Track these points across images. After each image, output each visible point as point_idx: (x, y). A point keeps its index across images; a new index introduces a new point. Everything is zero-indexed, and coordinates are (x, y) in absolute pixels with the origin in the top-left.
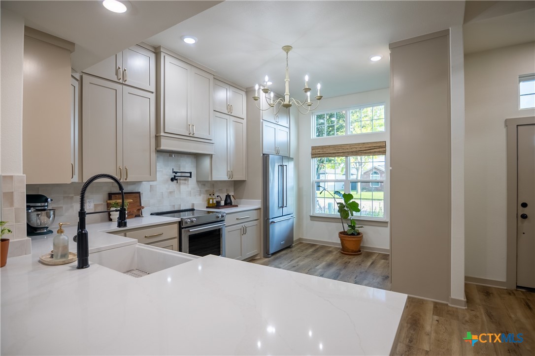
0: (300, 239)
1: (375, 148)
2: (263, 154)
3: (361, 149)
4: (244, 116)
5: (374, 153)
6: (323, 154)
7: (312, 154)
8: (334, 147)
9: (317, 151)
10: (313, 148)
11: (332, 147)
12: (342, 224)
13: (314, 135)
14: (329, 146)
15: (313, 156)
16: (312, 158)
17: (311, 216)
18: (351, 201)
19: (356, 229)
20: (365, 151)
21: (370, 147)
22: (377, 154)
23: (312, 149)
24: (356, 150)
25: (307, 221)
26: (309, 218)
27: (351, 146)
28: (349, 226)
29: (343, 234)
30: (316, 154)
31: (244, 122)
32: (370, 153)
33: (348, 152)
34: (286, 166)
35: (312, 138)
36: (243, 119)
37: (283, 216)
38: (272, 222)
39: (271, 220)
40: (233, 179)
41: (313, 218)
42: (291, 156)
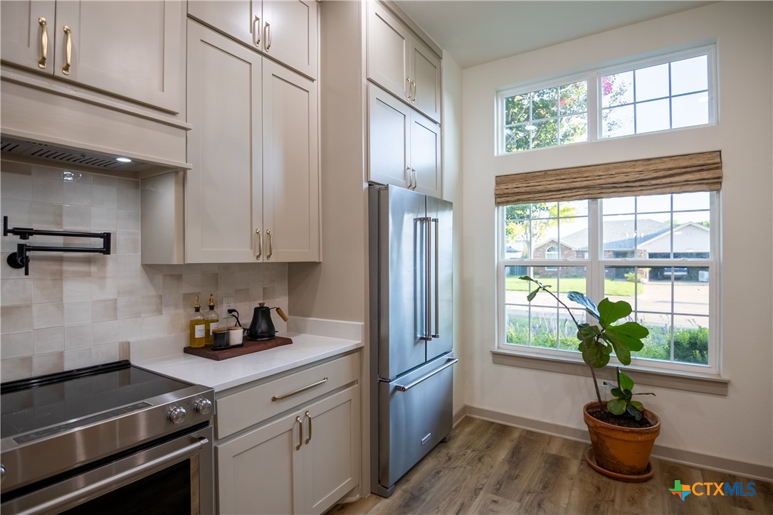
0: (466, 409)
1: (687, 170)
2: (371, 184)
3: (642, 177)
4: (314, 70)
5: (685, 187)
6: (529, 193)
7: (498, 196)
8: (557, 173)
9: (510, 186)
10: (500, 180)
11: (551, 176)
12: (592, 379)
13: (500, 149)
14: (545, 173)
15: (498, 200)
16: (498, 204)
17: (495, 354)
18: (622, 321)
19: (634, 398)
20: (654, 182)
21: (670, 169)
22: (691, 188)
23: (497, 184)
24: (626, 179)
25: (482, 366)
26: (490, 357)
27: (608, 170)
28: (615, 391)
29: (596, 411)
30: (507, 195)
31: (315, 88)
32: (671, 185)
33: (601, 187)
34: (436, 221)
35: (496, 154)
36: (312, 80)
37: (426, 362)
38: (397, 388)
39: (393, 384)
40: (272, 260)
41: (501, 358)
42: (445, 198)
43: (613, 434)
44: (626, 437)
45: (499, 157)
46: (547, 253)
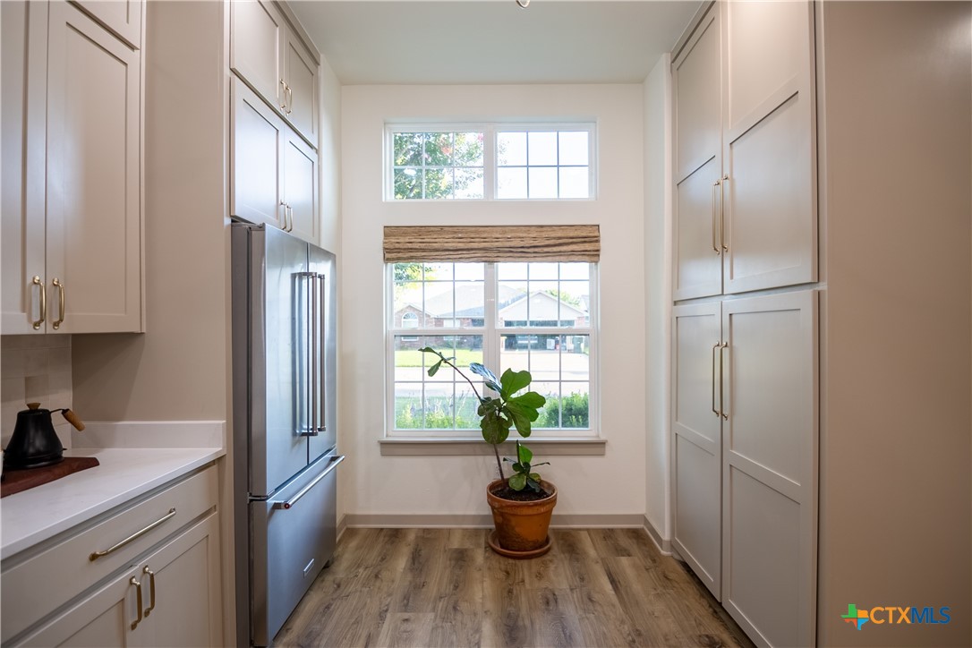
0: (348, 518)
1: (573, 240)
3: (536, 243)
5: (572, 256)
6: (423, 250)
7: (387, 250)
8: (454, 230)
9: (401, 240)
10: (390, 231)
11: (448, 232)
12: (495, 457)
13: (389, 195)
14: (442, 229)
15: (388, 256)
16: (387, 260)
17: (383, 444)
19: (532, 471)
20: (546, 249)
21: (560, 238)
22: (576, 258)
23: (386, 235)
24: (522, 244)
25: (367, 460)
26: (378, 449)
27: (505, 232)
28: (516, 466)
29: (500, 490)
30: (399, 250)
32: (560, 253)
33: (498, 250)
34: (321, 277)
35: (384, 200)
37: (309, 465)
38: (277, 506)
39: (271, 502)
40: (63, 329)
41: (391, 448)
42: (323, 246)
43: (518, 511)
44: (530, 512)
45: (387, 204)
46: (403, 320)
